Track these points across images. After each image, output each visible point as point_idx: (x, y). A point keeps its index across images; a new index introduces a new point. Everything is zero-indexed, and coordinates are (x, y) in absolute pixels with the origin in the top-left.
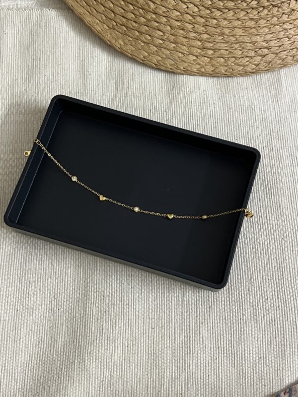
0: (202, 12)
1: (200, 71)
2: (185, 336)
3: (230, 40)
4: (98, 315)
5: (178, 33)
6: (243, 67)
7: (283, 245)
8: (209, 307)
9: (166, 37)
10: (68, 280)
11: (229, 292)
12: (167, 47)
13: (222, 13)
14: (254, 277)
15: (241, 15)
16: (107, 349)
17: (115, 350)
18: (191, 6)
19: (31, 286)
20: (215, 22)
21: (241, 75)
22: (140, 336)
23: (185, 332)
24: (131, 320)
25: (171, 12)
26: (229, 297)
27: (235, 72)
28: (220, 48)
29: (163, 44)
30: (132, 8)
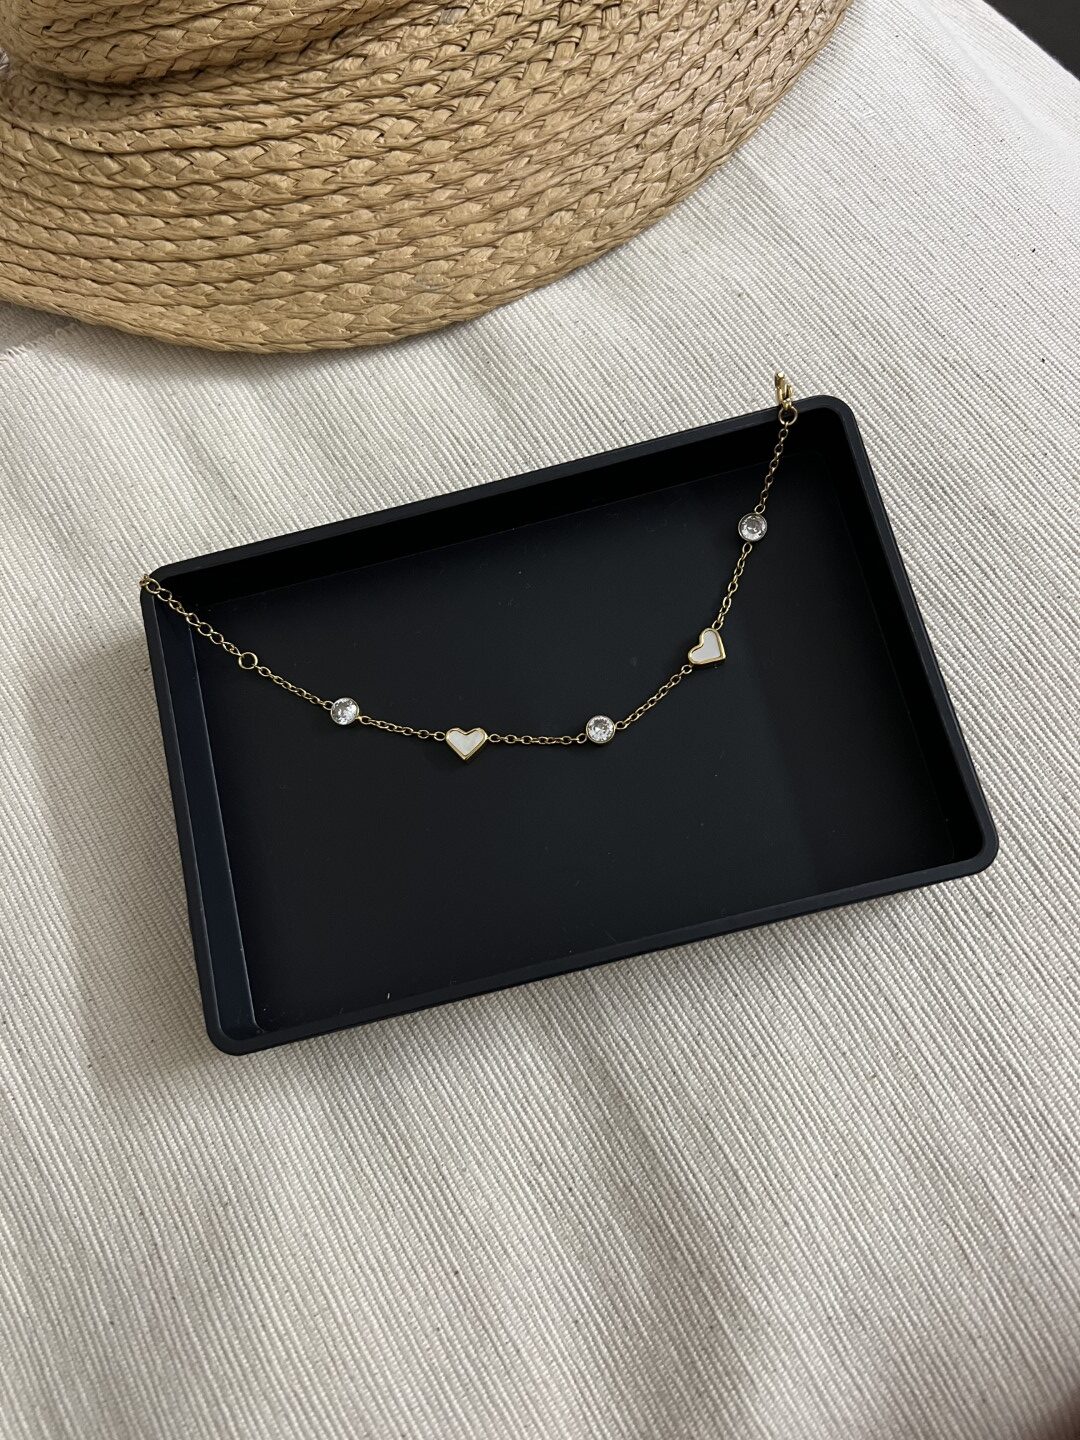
0: (430, 125)
1: (526, 277)
3: (551, 153)
4: (693, 1137)
5: (403, 210)
6: (633, 205)
8: (988, 915)
9: (373, 241)
10: (541, 1088)
12: (397, 264)
13: (482, 99)
15: (538, 76)
16: (786, 1223)
17: (809, 1212)
18: (388, 123)
19: (446, 1172)
20: (478, 131)
21: (644, 228)
23: (967, 1031)
24: (797, 1092)
25: (346, 169)
26: (1025, 853)
27: (622, 228)
28: (540, 188)
29: (380, 263)
30: (231, 221)
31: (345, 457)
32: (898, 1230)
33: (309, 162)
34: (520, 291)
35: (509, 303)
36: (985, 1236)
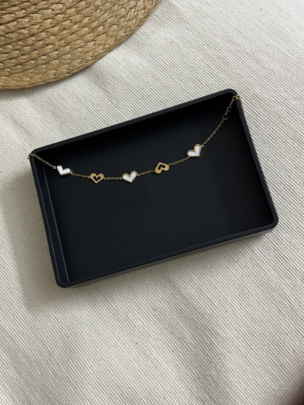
0: (67, 4)
1: (106, 49)
2: (274, 251)
3: (107, 7)
4: (197, 293)
5: (64, 34)
6: (135, 19)
7: (285, 122)
9: (57, 46)
11: (276, 191)
12: (65, 52)
14: (285, 164)
16: (227, 311)
17: (233, 306)
18: (54, 6)
19: (129, 317)
20: (83, 3)
21: (139, 26)
22: (241, 280)
23: (271, 248)
25: (44, 24)
27: (133, 28)
28: (105, 20)
29: (60, 53)
30: (11, 47)
31: (61, 115)
32: (260, 307)
33: (31, 24)
34: (105, 53)
35: (102, 58)
36: (285, 305)
